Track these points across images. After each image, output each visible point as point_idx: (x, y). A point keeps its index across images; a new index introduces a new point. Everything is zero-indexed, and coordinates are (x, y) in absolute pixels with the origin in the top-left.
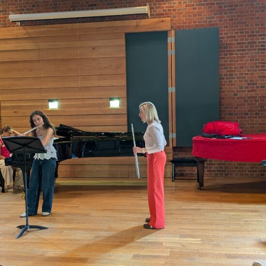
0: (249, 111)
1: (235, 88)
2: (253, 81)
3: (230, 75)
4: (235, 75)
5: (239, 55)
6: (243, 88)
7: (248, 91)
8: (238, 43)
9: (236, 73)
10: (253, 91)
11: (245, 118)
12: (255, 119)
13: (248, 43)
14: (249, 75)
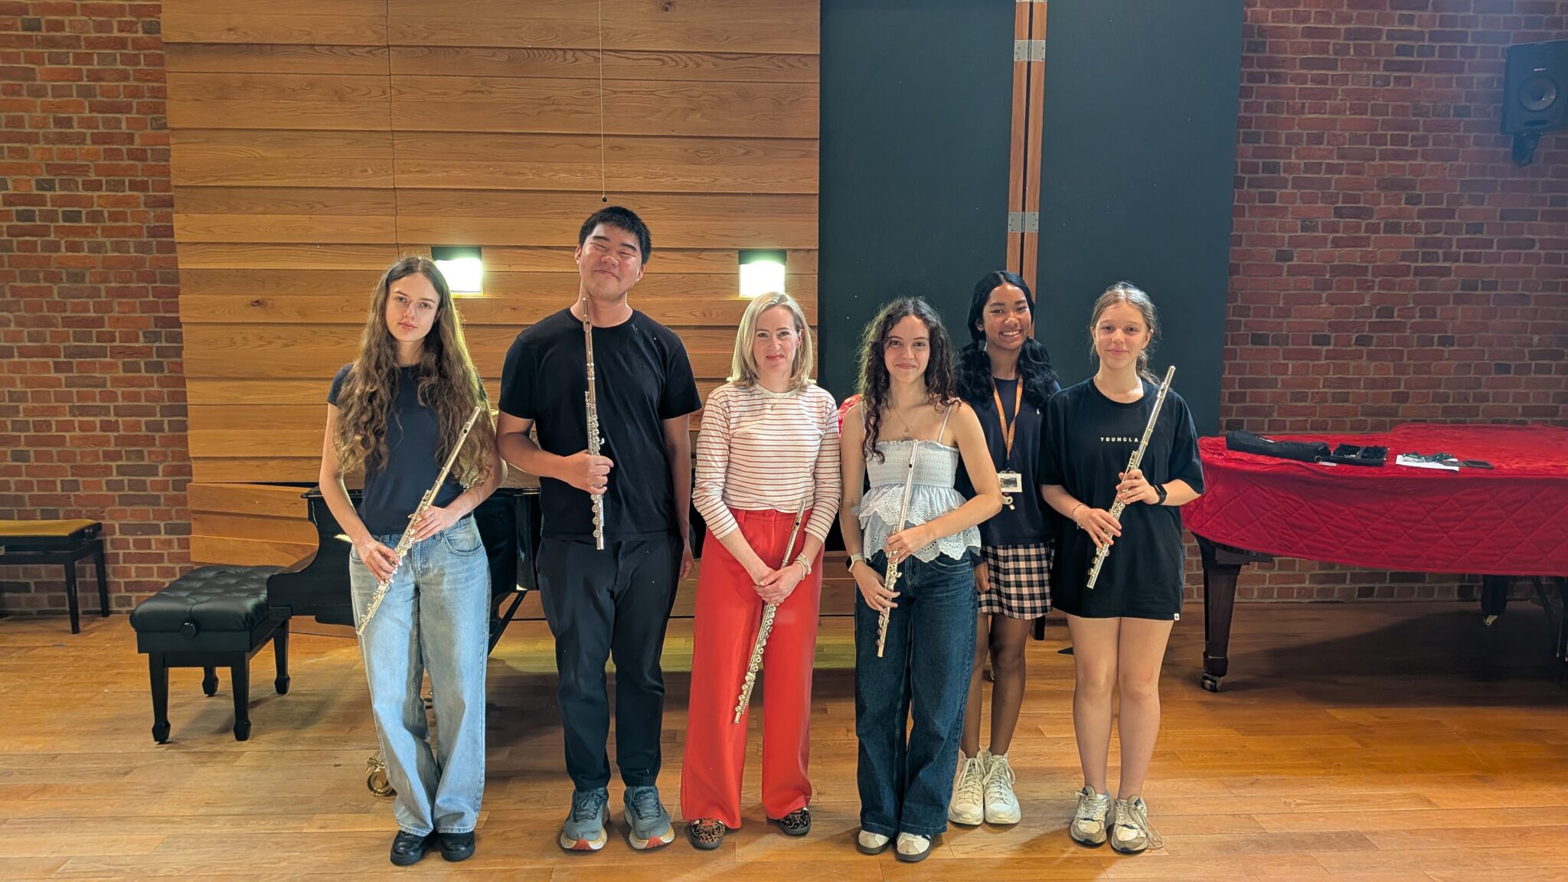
0: (1333, 327)
1: (1282, 229)
2: (1357, 199)
3: (1267, 168)
4: (1289, 168)
5: (1309, 85)
6: (1314, 229)
7: (1336, 243)
8: (1309, 33)
9: (1294, 160)
10: (1357, 242)
11: (1316, 355)
12: (1353, 363)
13: (1350, 34)
14: (1344, 175)
